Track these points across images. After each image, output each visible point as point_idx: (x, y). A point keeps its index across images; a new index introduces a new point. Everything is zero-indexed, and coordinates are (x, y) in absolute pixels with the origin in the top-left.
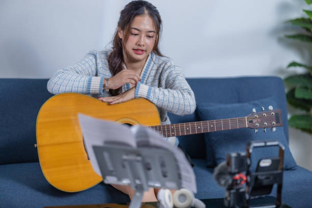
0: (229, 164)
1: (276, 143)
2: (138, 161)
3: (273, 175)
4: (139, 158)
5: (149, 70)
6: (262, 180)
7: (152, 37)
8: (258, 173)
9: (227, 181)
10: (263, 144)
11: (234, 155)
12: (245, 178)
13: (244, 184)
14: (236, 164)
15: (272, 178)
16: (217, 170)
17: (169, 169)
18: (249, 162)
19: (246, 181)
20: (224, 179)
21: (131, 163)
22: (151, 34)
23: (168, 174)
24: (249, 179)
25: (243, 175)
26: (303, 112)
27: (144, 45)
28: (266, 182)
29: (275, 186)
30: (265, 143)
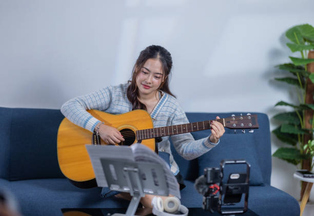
0: (206, 176)
1: (244, 162)
2: (136, 172)
3: (241, 186)
4: (136, 170)
5: (162, 106)
6: (231, 190)
7: (159, 78)
8: (229, 184)
9: (204, 189)
10: (233, 162)
11: (210, 169)
12: (218, 188)
13: (218, 192)
14: (211, 176)
15: (240, 188)
16: (197, 181)
17: (159, 179)
18: (221, 175)
19: (220, 190)
20: (202, 187)
21: (130, 173)
22: (158, 76)
23: (159, 183)
24: (221, 188)
25: (217, 185)
26: (290, 146)
27: (150, 83)
28: (235, 192)
29: (244, 196)
30: (235, 161)
